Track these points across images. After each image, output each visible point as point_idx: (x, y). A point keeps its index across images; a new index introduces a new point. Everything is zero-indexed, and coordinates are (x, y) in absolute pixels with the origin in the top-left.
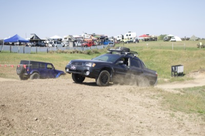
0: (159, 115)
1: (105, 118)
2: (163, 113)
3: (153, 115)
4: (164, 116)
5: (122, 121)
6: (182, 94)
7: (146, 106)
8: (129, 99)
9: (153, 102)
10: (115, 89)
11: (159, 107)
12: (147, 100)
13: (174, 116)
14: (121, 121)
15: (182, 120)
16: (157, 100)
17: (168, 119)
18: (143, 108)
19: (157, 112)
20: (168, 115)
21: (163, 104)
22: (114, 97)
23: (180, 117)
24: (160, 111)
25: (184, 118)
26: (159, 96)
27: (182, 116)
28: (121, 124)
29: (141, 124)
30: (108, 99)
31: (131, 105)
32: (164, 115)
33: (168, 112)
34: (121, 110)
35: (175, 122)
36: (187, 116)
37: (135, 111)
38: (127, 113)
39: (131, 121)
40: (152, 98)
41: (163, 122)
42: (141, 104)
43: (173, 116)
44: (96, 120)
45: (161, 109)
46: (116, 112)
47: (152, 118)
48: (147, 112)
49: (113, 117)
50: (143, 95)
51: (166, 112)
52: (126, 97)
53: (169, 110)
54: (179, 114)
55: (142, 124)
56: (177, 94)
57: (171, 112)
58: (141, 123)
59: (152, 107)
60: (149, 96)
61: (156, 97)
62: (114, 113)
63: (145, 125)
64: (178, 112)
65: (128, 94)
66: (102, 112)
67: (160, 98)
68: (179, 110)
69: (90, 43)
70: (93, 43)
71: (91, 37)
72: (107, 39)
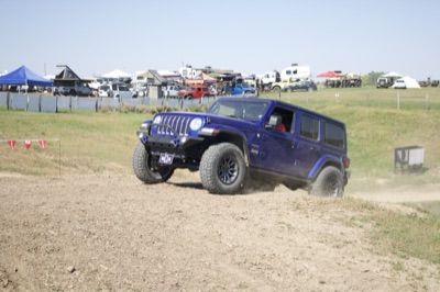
0: (365, 266)
1: (237, 271)
2: (374, 261)
3: (352, 266)
4: (378, 269)
5: (277, 279)
6: (421, 215)
7: (335, 243)
8: (293, 225)
9: (352, 233)
10: (261, 201)
11: (366, 246)
12: (337, 229)
13: (401, 269)
14: (274, 277)
15: (421, 278)
16: (361, 230)
17: (387, 275)
18: (328, 248)
19: (360, 258)
20: (388, 266)
21: (374, 239)
22: (257, 219)
23: (417, 272)
24: (369, 256)
25: (425, 274)
26: (365, 220)
27: (422, 269)
28: (275, 284)
29: (321, 287)
30: (242, 225)
31: (297, 240)
32: (377, 265)
33: (387, 258)
34: (275, 252)
35: (405, 282)
36: (432, 268)
37: (308, 254)
38: (289, 260)
39: (298, 278)
40: (348, 225)
41: (375, 283)
42: (324, 238)
43: (398, 267)
44: (215, 273)
45: (371, 251)
46: (263, 257)
47: (348, 272)
48: (336, 258)
49: (254, 268)
50: (327, 217)
51: (382, 258)
52: (287, 222)
53: (390, 254)
54: (413, 264)
55: (325, 286)
56: (409, 216)
57: (396, 260)
58: (323, 283)
59: (350, 246)
60: (341, 220)
61: (358, 222)
62: (258, 259)
63: (332, 288)
64: (411, 259)
65: (292, 213)
66: (229, 255)
67: (369, 226)
68: (413, 255)
69: (199, 89)
70: (206, 89)
71: (201, 75)
72: (240, 81)
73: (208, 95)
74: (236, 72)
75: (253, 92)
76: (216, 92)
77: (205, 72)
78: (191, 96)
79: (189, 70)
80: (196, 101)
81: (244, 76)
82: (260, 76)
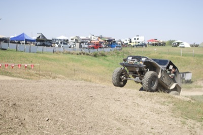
0: (170, 122)
1: (116, 122)
3: (164, 122)
7: (157, 112)
8: (140, 104)
9: (164, 108)
11: (170, 114)
12: (158, 106)
14: (132, 125)
15: (193, 128)
16: (168, 107)
18: (154, 114)
19: (168, 119)
20: (180, 122)
21: (174, 111)
22: (124, 100)
23: (192, 125)
24: (171, 118)
25: (195, 126)
26: (169, 103)
27: (194, 124)
28: (132, 129)
30: (118, 103)
31: (141, 110)
32: (175, 122)
33: (179, 119)
34: (132, 115)
36: (198, 124)
37: (146, 116)
38: (138, 119)
39: (142, 126)
41: (174, 129)
42: (152, 110)
43: (184, 123)
44: (107, 123)
45: (172, 116)
46: (127, 117)
47: (163, 125)
48: (157, 118)
49: (124, 121)
50: (153, 101)
51: (177, 119)
52: (137, 102)
53: (180, 117)
54: (190, 122)
57: (183, 120)
58: (152, 129)
59: (163, 113)
60: (159, 102)
62: (125, 118)
63: (156, 131)
65: (139, 99)
66: (113, 116)
67: (171, 105)
68: (190, 118)
69: (97, 45)
70: (100, 45)
71: (98, 39)
72: (115, 42)
73: (101, 48)
74: (112, 38)
75: (120, 47)
76: (104, 46)
77: (100, 38)
78: (94, 48)
79: (93, 37)
80: (96, 50)
81: (116, 40)
82: (123, 40)
